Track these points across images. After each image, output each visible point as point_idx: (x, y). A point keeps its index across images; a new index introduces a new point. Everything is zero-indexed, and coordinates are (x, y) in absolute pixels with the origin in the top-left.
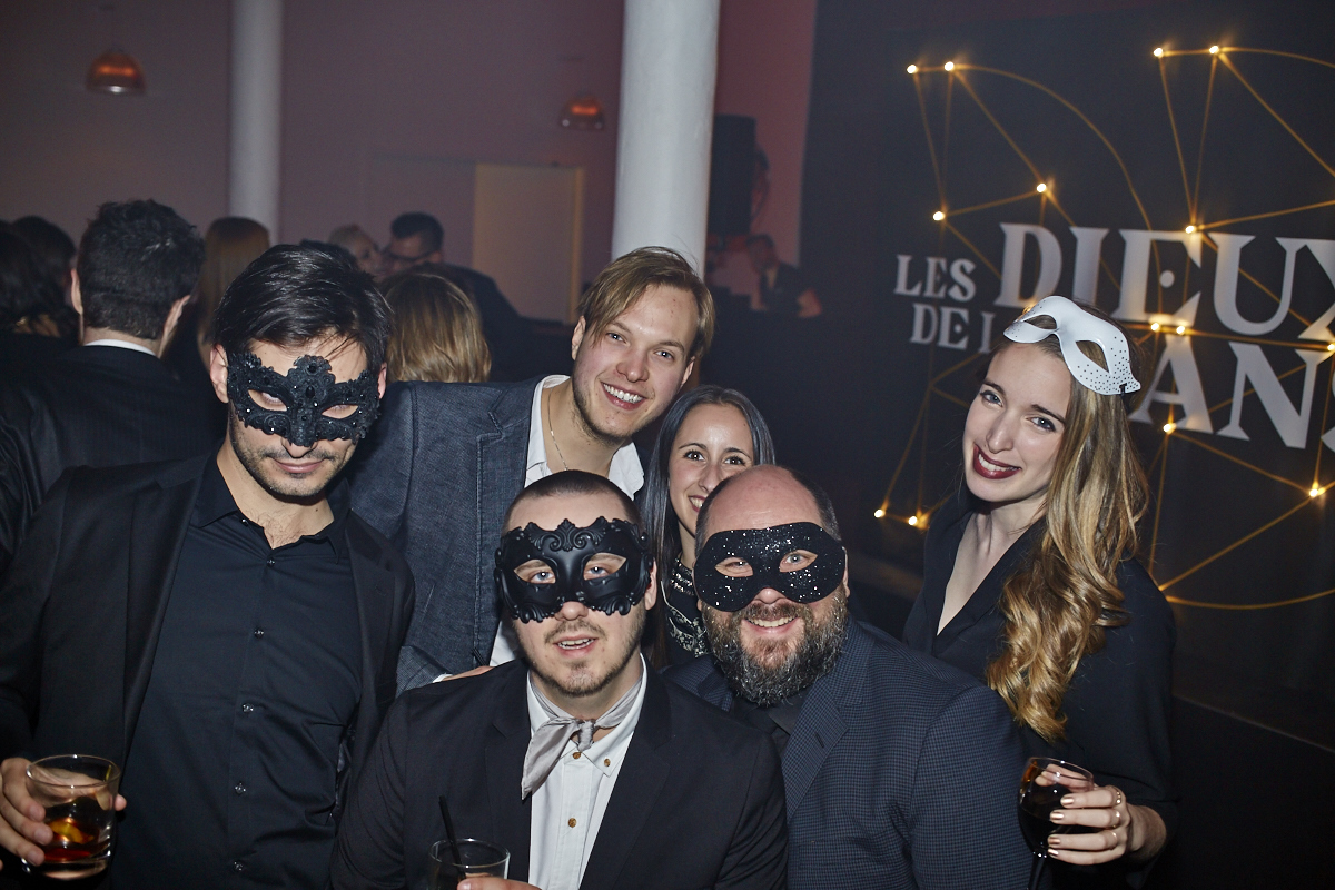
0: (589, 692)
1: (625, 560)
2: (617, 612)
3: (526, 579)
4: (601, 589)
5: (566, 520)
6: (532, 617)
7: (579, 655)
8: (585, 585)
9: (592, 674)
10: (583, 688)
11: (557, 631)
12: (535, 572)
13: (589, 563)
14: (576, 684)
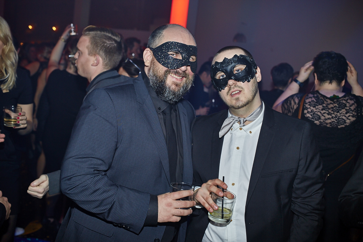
0: (242, 107)
1: (246, 66)
2: (246, 81)
3: (218, 79)
4: (240, 75)
5: (225, 58)
6: (222, 89)
7: (237, 96)
8: (234, 75)
9: (242, 101)
10: (240, 106)
11: (229, 90)
12: (220, 75)
13: (235, 69)
14: (238, 104)
